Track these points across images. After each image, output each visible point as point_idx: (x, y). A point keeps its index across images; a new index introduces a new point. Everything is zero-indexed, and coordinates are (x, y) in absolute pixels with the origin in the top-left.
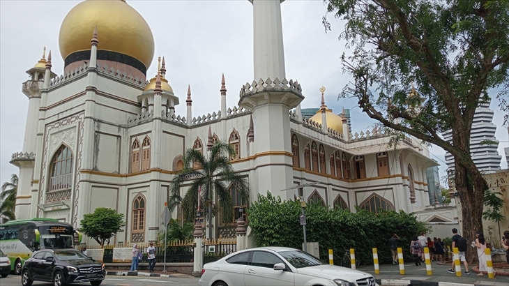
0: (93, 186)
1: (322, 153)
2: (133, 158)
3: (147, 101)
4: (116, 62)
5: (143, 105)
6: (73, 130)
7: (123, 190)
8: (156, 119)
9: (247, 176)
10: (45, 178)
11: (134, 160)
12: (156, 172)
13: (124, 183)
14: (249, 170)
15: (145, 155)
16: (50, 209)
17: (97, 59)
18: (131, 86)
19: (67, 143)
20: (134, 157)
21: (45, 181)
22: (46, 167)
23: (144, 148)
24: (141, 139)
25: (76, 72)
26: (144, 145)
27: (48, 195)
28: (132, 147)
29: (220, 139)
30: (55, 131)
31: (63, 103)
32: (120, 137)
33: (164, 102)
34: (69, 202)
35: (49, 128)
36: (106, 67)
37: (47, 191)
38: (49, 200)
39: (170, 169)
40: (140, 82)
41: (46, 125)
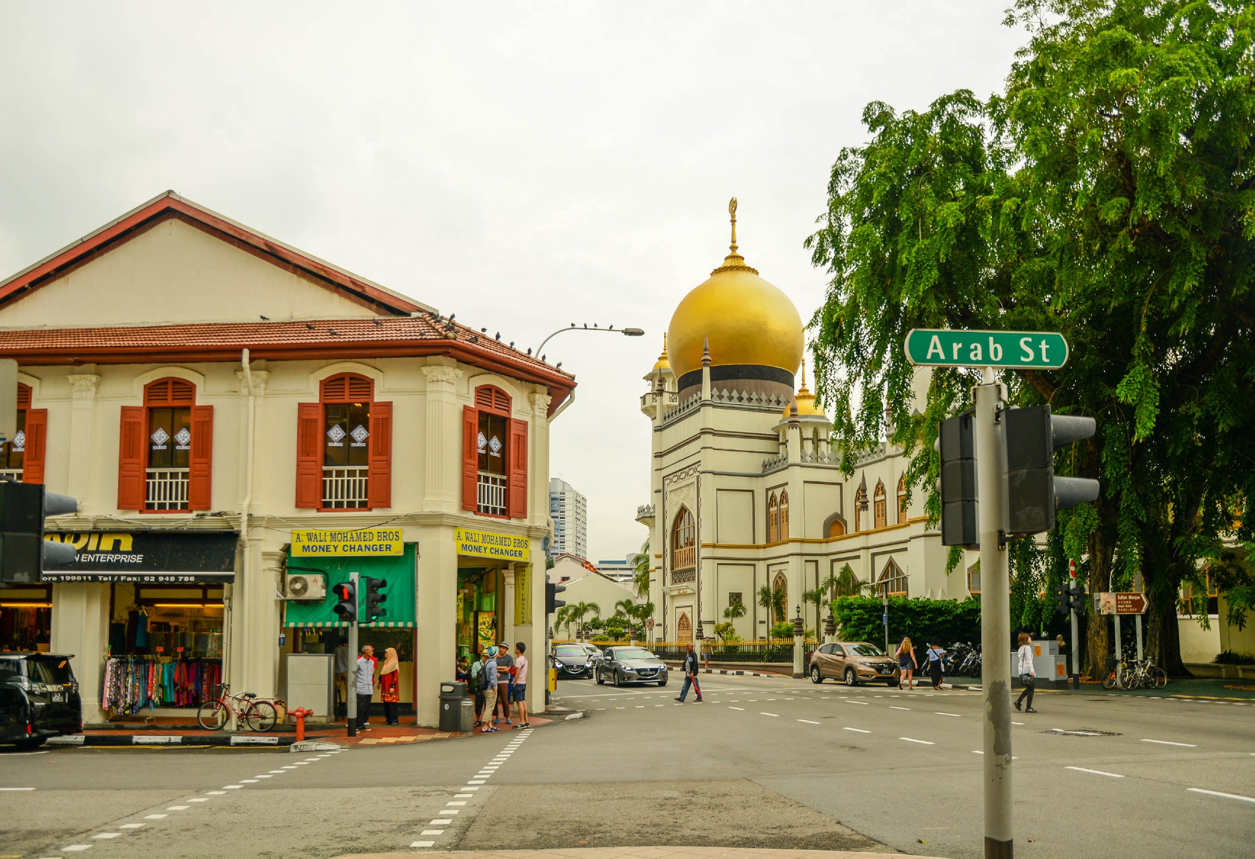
0: (718, 564)
2: (771, 520)
3: (784, 434)
5: (781, 441)
6: (691, 486)
7: (761, 567)
8: (791, 465)
9: (906, 549)
10: (669, 550)
11: (772, 525)
12: (795, 544)
13: (762, 556)
14: (906, 542)
15: (783, 517)
16: (676, 593)
17: (712, 380)
18: (765, 411)
19: (687, 506)
21: (669, 555)
22: (669, 535)
23: (782, 507)
24: (778, 492)
25: (690, 403)
26: (782, 502)
27: (674, 573)
28: (769, 505)
29: (887, 488)
30: (673, 487)
31: (679, 447)
32: (752, 491)
33: (809, 433)
34: (693, 585)
35: (667, 482)
36: (725, 393)
37: (672, 569)
38: (674, 581)
39: (820, 536)
40: (778, 402)
41: (663, 478)
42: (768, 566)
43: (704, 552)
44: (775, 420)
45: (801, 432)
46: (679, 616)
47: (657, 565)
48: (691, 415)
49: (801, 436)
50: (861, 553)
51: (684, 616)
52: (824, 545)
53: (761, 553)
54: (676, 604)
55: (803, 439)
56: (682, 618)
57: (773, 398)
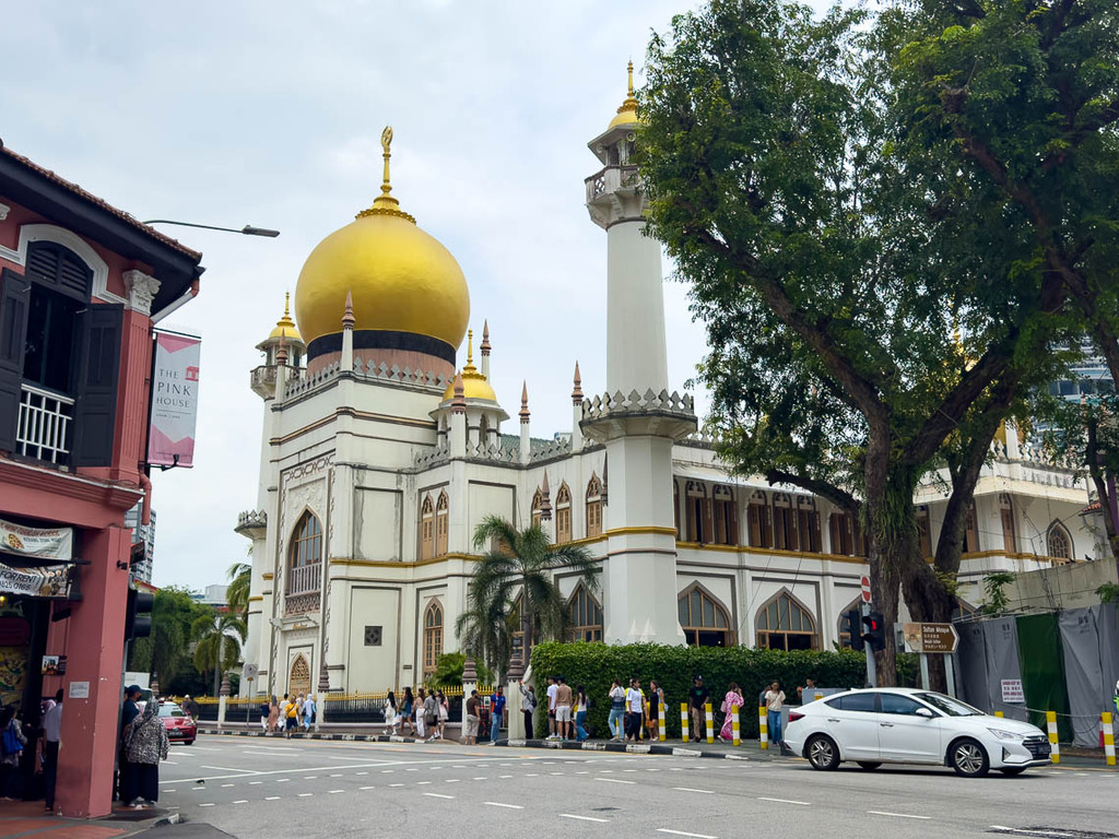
0: (353, 587)
2: (424, 530)
3: (445, 421)
4: (389, 351)
5: (439, 429)
6: (321, 483)
7: (409, 592)
8: (454, 459)
9: (601, 570)
10: (283, 569)
11: (425, 536)
12: (457, 561)
13: (410, 578)
14: (602, 560)
15: (440, 526)
16: (290, 627)
17: (354, 348)
18: (420, 391)
19: (313, 508)
20: (426, 530)
21: (283, 576)
22: (284, 551)
23: (440, 513)
25: (323, 375)
26: (439, 507)
27: (288, 601)
28: (422, 512)
29: (573, 492)
30: (295, 483)
31: (306, 432)
32: (401, 492)
33: (476, 422)
34: (316, 617)
35: (286, 477)
36: (371, 364)
37: (287, 594)
38: (289, 611)
40: (438, 382)
41: (282, 471)
42: (418, 590)
43: (335, 571)
44: (434, 402)
45: (467, 420)
46: (292, 660)
47: (265, 590)
48: (323, 390)
49: (467, 424)
51: (300, 660)
54: (290, 643)
55: (468, 429)
56: (297, 663)
57: (432, 376)
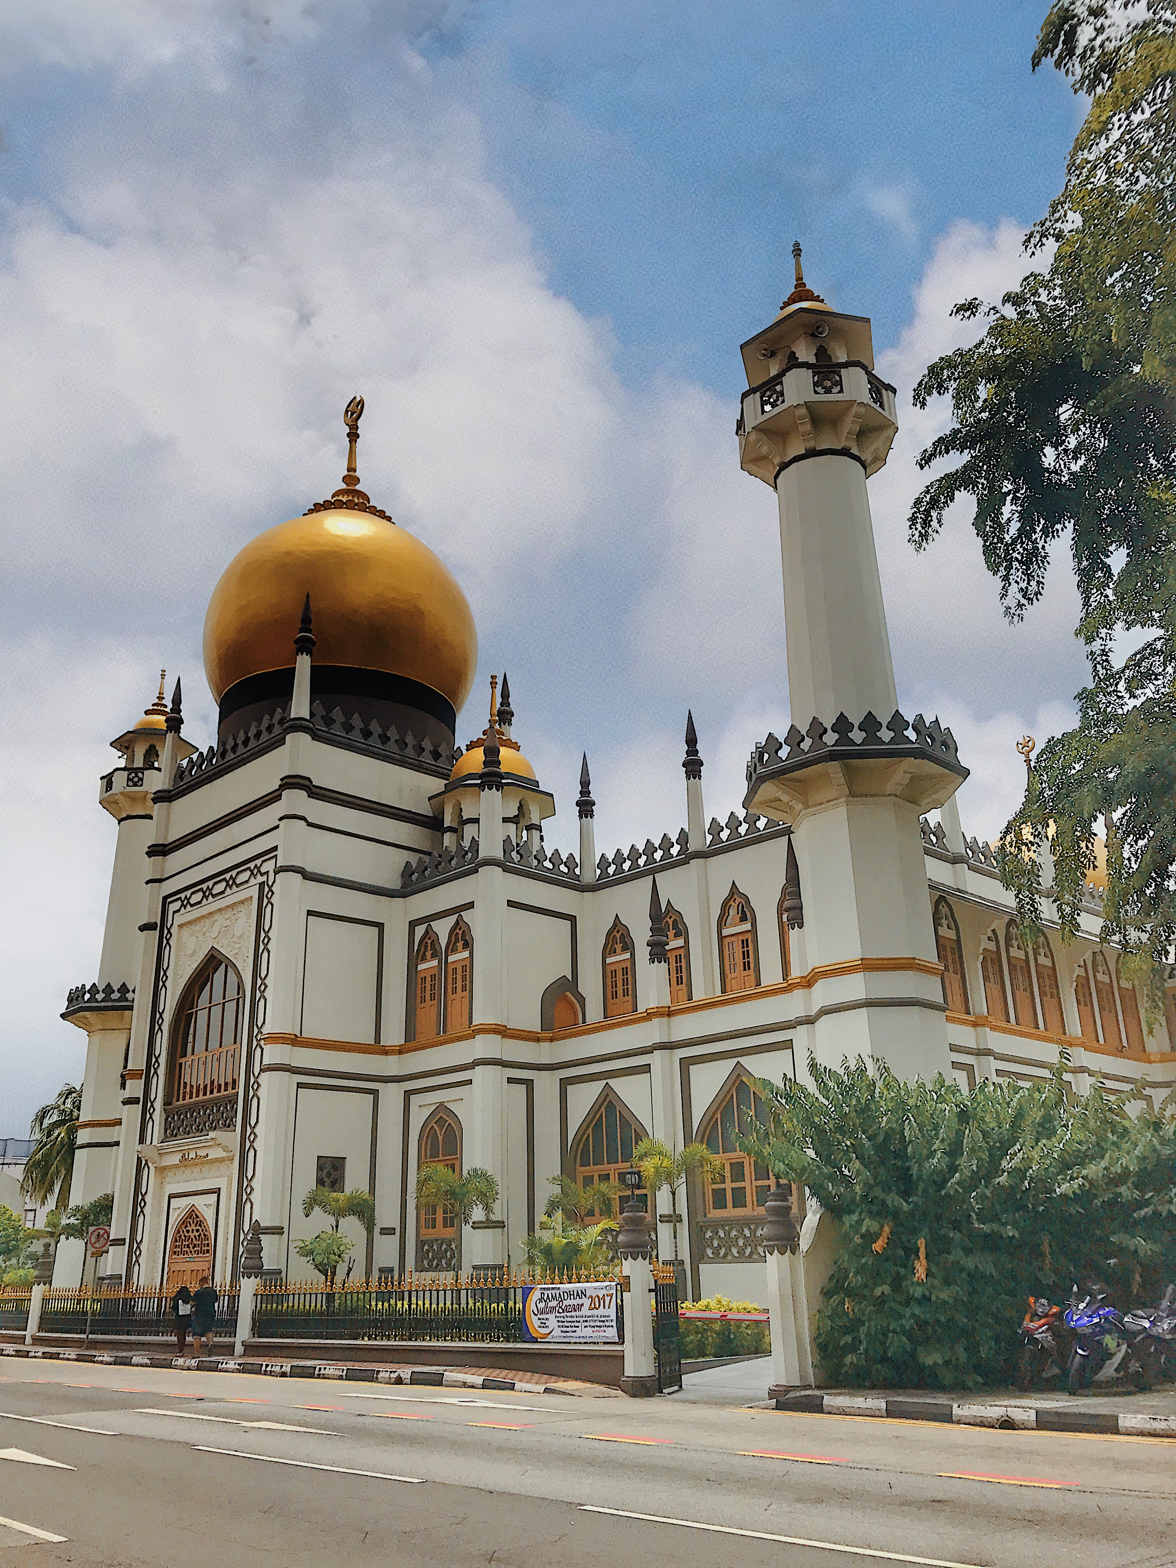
0: (300, 1085)
1: (1042, 960)
2: (419, 991)
3: (457, 810)
4: (366, 700)
5: (447, 823)
6: (242, 909)
7: (391, 1095)
8: (484, 864)
9: (789, 1043)
10: (163, 1060)
11: (423, 1000)
12: (491, 1037)
13: (394, 1072)
14: (792, 1026)
15: (455, 981)
16: (174, 1161)
18: (412, 765)
19: (227, 951)
20: (424, 989)
21: (162, 1071)
22: (165, 1027)
23: (451, 959)
24: (442, 929)
25: (251, 734)
26: (452, 948)
27: (169, 1114)
28: (415, 957)
29: (693, 922)
30: (190, 915)
32: (380, 926)
33: (510, 809)
34: (229, 1139)
35: (174, 907)
36: (338, 715)
37: (167, 1103)
38: (171, 1131)
39: (535, 1025)
41: (165, 898)
42: (408, 1094)
46: (176, 1218)
48: (254, 756)
50: (656, 1059)
51: (193, 1217)
52: (546, 1045)
53: (391, 1065)
54: (173, 1188)
56: (184, 1223)
